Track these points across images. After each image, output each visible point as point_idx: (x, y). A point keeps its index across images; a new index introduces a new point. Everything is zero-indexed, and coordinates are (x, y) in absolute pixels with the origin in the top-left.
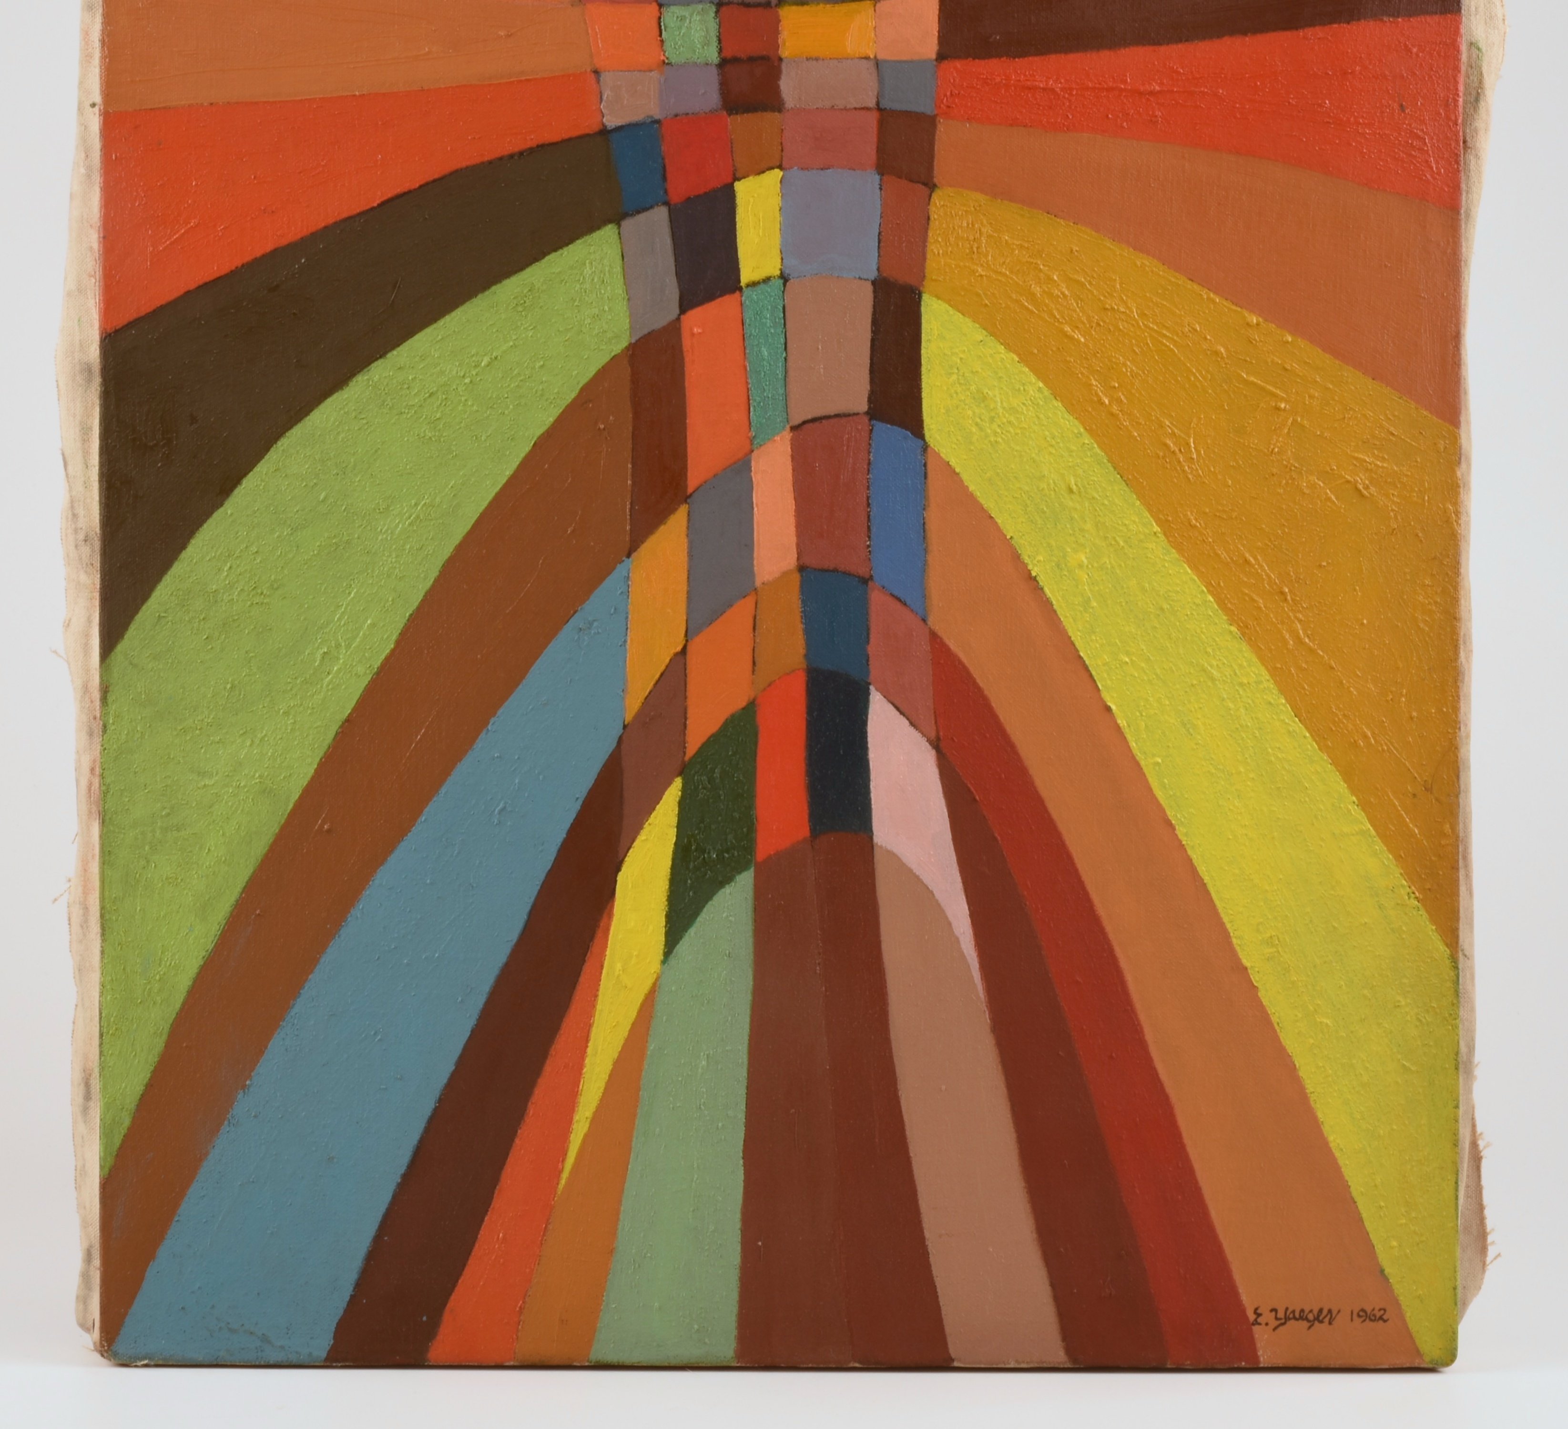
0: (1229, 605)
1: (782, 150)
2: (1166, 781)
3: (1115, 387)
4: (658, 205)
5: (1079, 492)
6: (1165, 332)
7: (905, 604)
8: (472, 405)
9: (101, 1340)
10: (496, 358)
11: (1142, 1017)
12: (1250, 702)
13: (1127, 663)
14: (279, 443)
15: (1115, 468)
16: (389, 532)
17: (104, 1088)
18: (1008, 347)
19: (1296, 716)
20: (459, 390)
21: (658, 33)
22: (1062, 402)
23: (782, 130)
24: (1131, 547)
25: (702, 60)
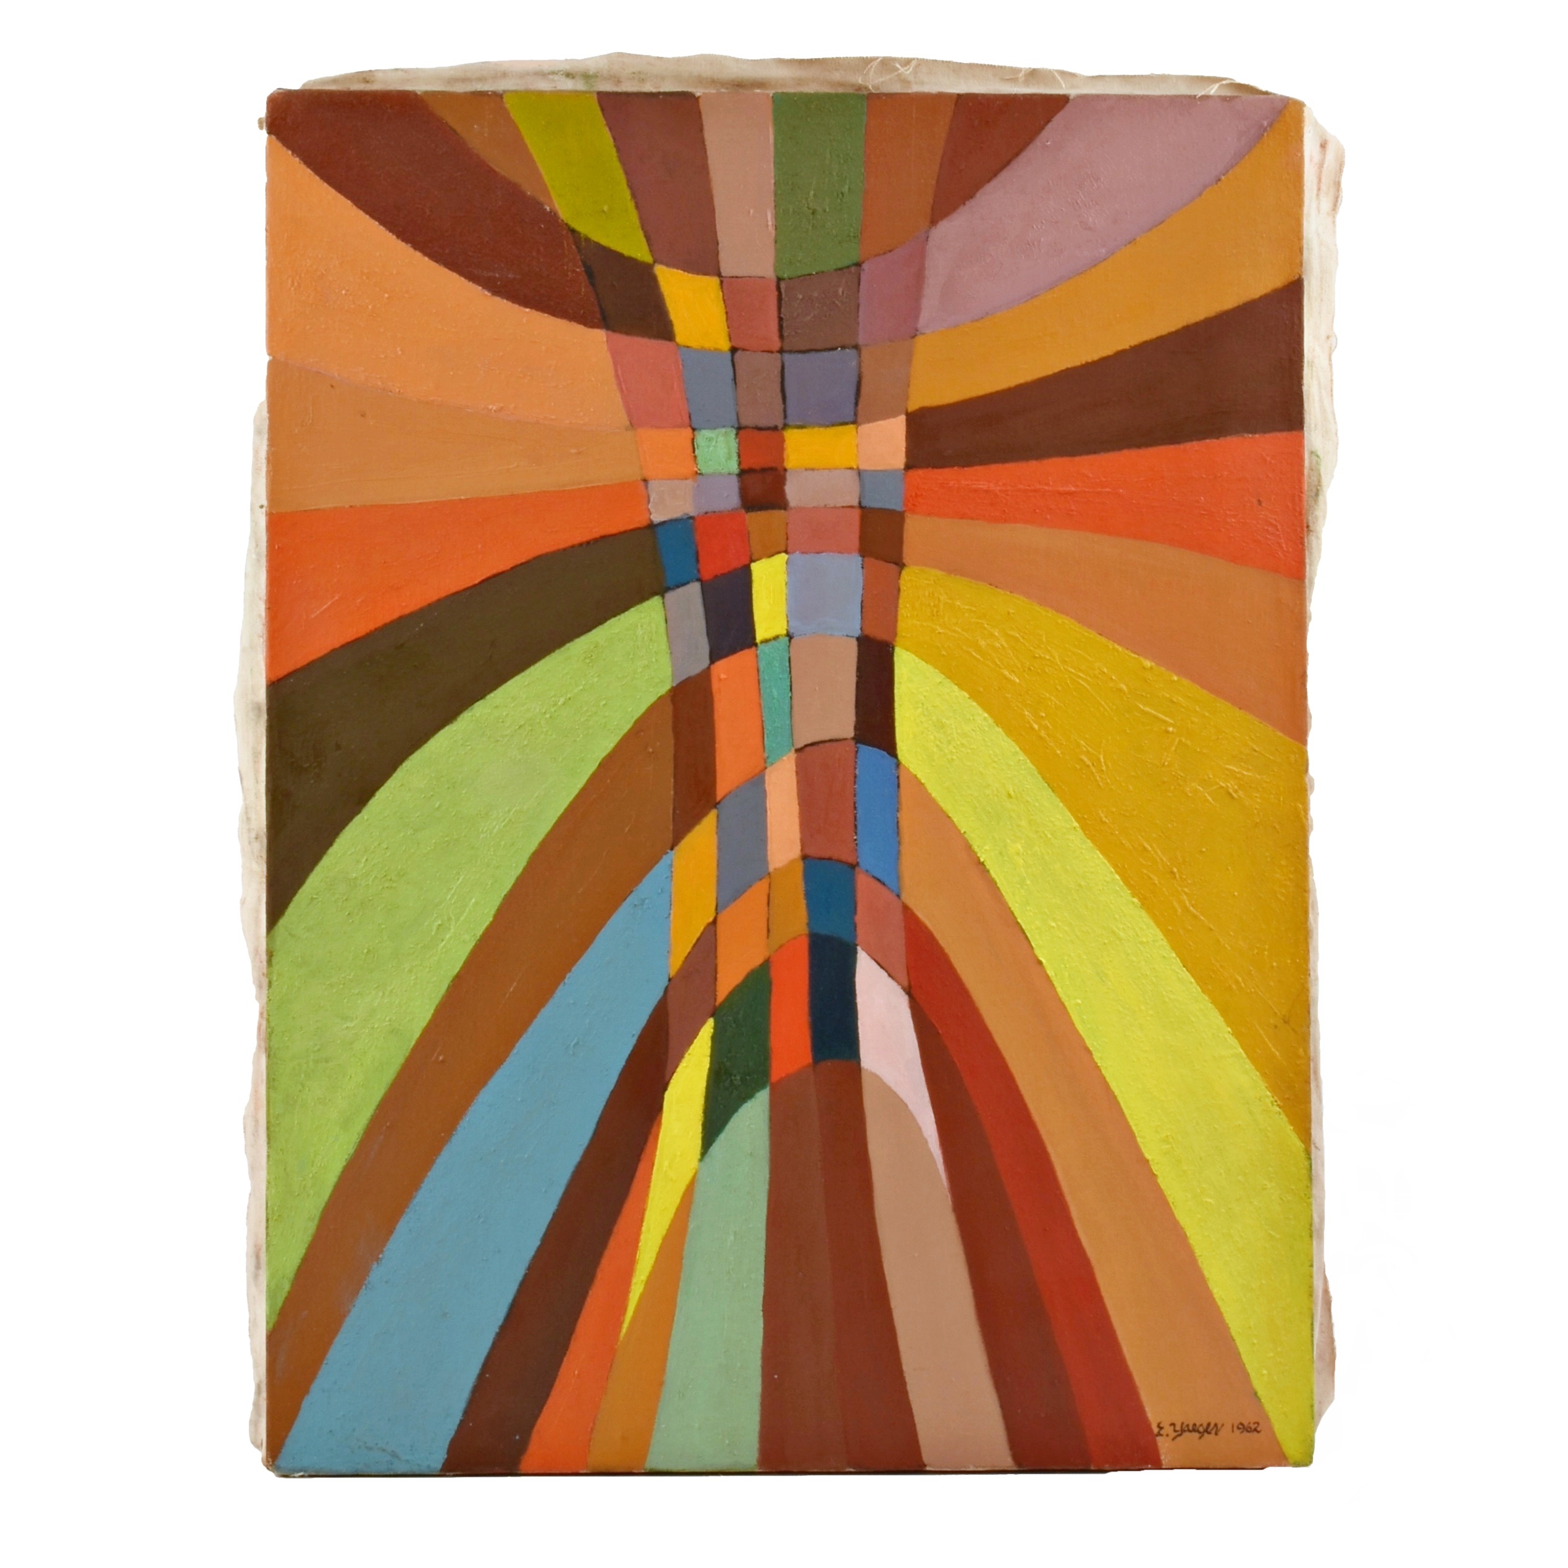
0: (1132, 882)
1: (787, 539)
2: (1085, 1017)
3: (1042, 717)
4: (692, 581)
5: (1016, 797)
6: (1081, 674)
7: (884, 884)
8: (551, 735)
9: (267, 1457)
10: (570, 699)
11: (1069, 1198)
12: (1149, 956)
13: (1053, 927)
14: (404, 764)
15: (1043, 778)
16: (488, 832)
17: (269, 1262)
18: (961, 687)
19: (1184, 967)
20: (542, 723)
21: (692, 450)
22: (1002, 728)
23: (787, 523)
24: (1056, 838)
25: (725, 471)
